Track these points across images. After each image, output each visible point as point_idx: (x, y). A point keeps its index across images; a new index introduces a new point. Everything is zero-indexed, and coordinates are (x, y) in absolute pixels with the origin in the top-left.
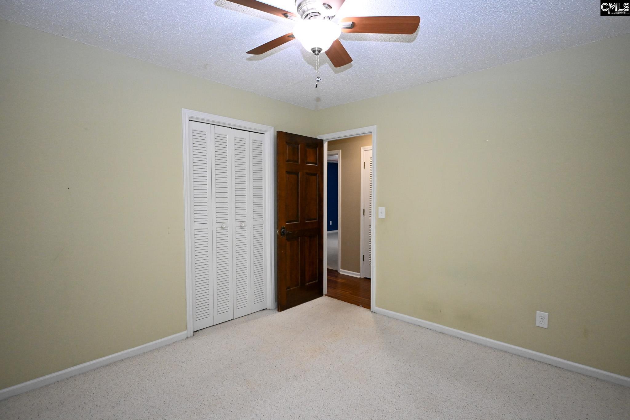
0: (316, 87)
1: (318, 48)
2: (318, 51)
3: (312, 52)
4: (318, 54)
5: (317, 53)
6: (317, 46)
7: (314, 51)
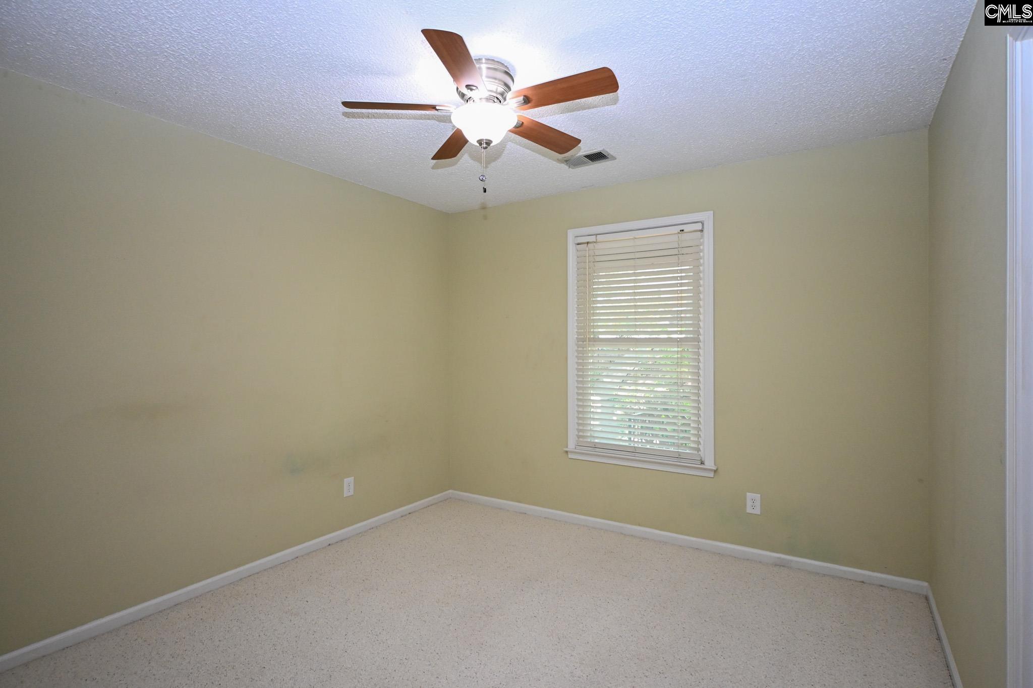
0: (485, 191)
1: (486, 140)
2: (486, 143)
3: (478, 145)
4: (486, 148)
5: (485, 145)
6: (485, 137)
7: (481, 144)
